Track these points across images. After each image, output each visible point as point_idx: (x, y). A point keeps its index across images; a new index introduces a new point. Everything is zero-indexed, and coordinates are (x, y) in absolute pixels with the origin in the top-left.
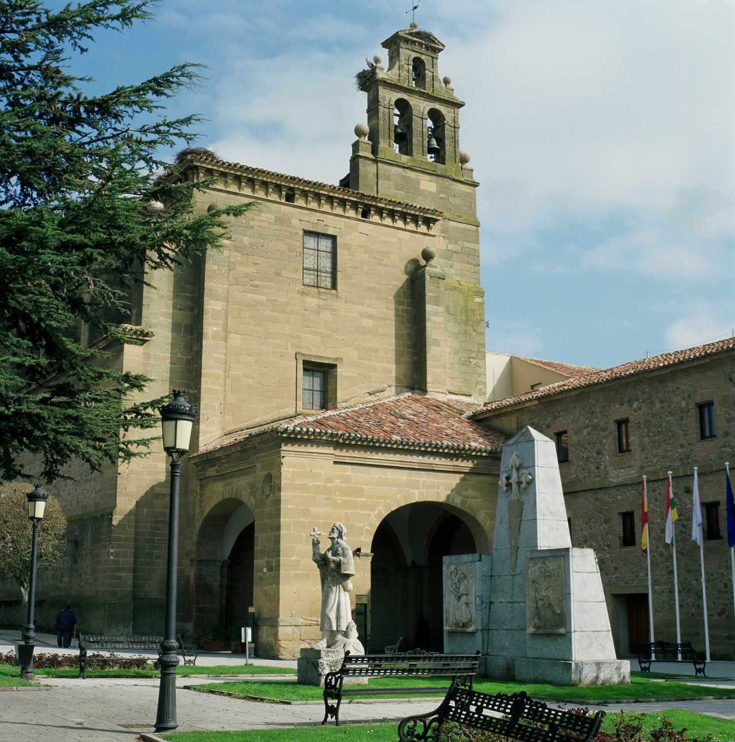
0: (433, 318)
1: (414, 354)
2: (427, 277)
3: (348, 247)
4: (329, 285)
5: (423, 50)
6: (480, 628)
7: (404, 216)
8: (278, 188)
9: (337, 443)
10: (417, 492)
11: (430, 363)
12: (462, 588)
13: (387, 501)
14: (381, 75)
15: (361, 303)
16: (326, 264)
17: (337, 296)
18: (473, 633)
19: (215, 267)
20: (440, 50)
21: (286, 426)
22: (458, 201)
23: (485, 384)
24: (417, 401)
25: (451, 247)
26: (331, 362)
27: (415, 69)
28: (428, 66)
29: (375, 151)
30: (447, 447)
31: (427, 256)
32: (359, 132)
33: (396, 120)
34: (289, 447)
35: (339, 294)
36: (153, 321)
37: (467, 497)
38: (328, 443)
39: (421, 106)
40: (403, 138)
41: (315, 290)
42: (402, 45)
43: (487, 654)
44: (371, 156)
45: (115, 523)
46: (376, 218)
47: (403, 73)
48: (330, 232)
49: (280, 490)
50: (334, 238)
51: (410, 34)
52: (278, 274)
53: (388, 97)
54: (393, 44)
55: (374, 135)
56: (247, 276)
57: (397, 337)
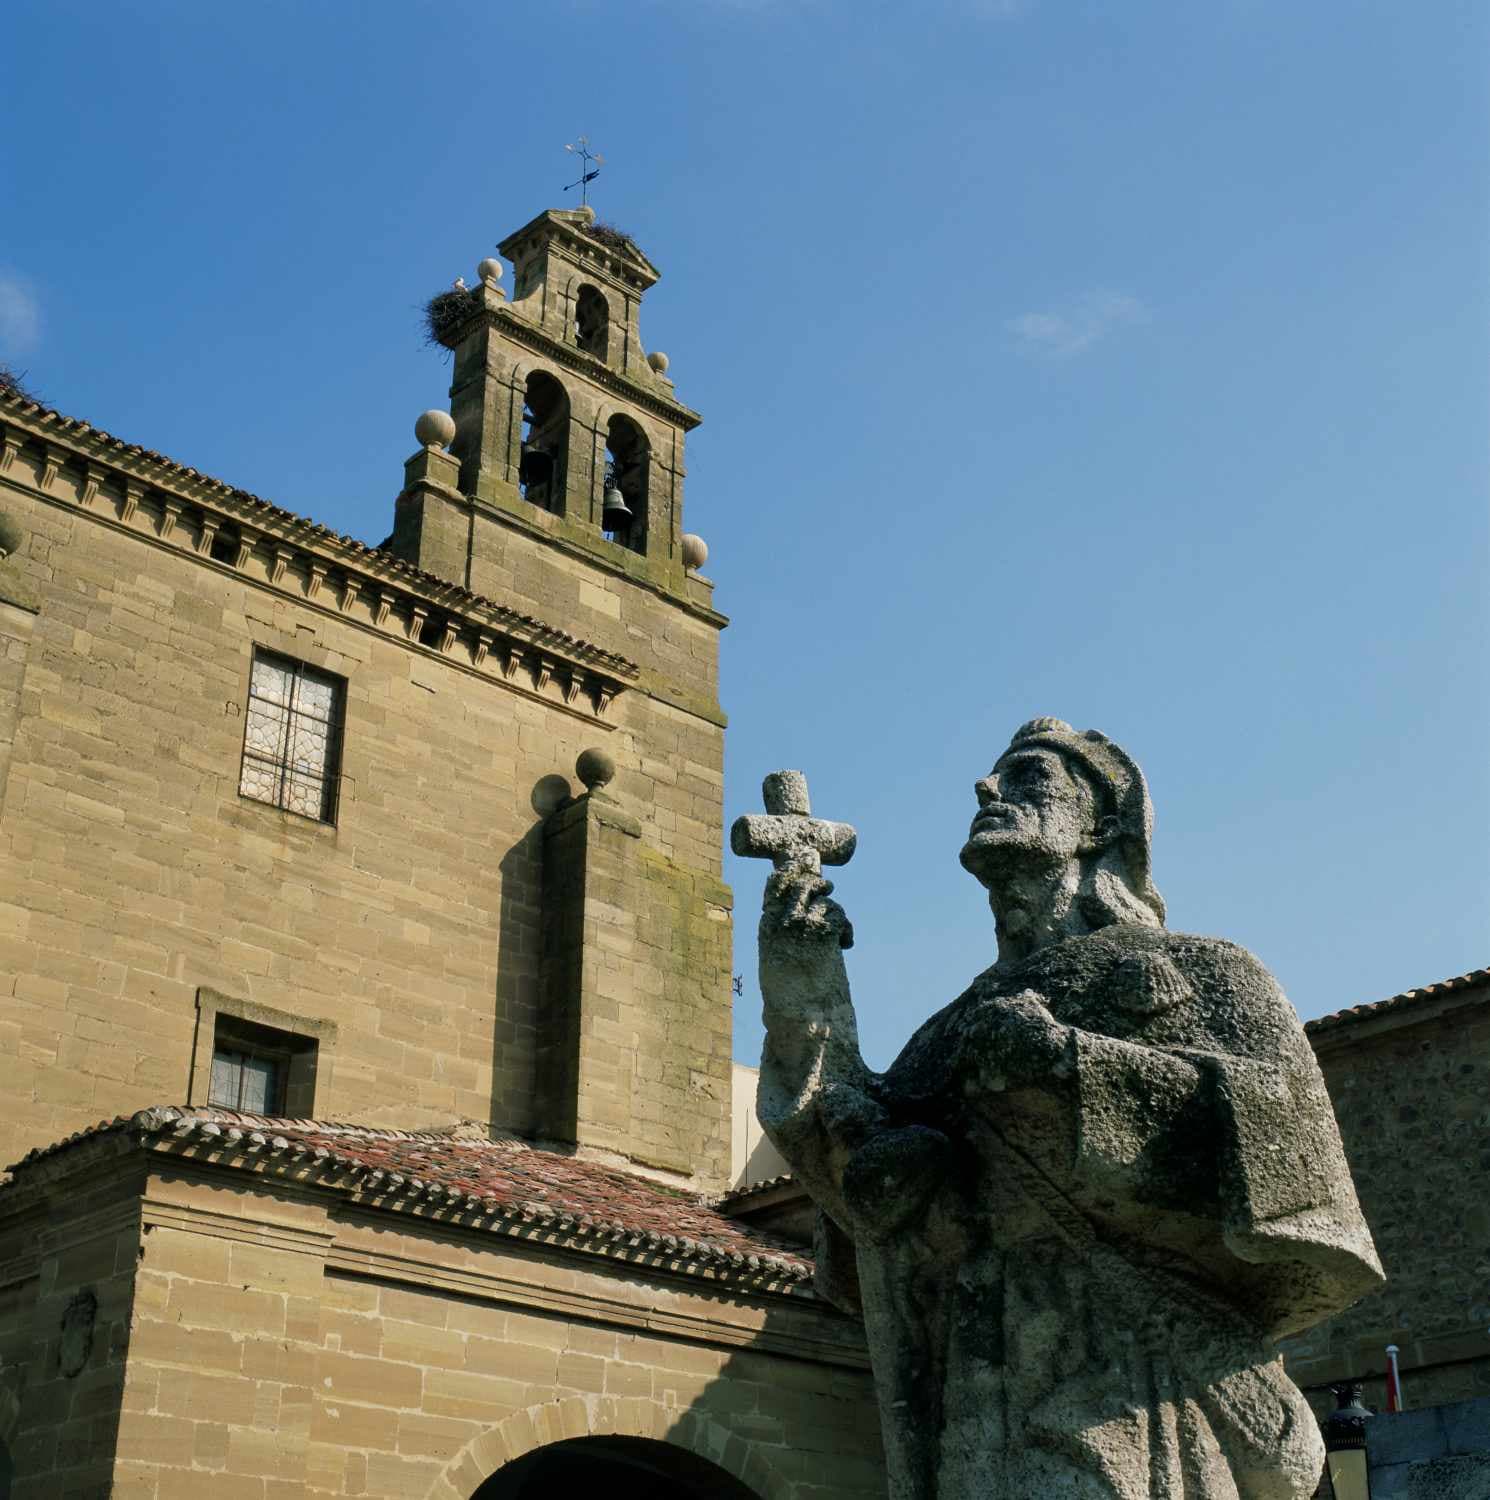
0: (603, 938)
1: (542, 1039)
2: (592, 823)
3: (376, 714)
4: (314, 810)
5: (606, 273)
7: (534, 660)
8: (194, 517)
9: (346, 1195)
10: (591, 1401)
11: (587, 1063)
13: (495, 1425)
14: (494, 301)
15: (405, 877)
16: (311, 749)
17: (334, 844)
20: (648, 282)
21: (169, 1117)
22: (670, 652)
23: (727, 1147)
24: (552, 1160)
25: (650, 765)
26: (301, 1030)
27: (580, 317)
28: (615, 310)
29: (468, 480)
30: (696, 1256)
31: (592, 770)
32: (426, 432)
33: (525, 431)
34: (173, 1194)
35: (342, 840)
37: (746, 1432)
39: (593, 404)
40: (543, 471)
41: (274, 816)
42: (554, 245)
44: (458, 494)
46: (459, 652)
47: (552, 311)
48: (331, 664)
49: (122, 1349)
51: (577, 225)
52: (169, 753)
53: (510, 360)
54: (529, 245)
55: (467, 448)
56: (71, 740)
57: (504, 987)
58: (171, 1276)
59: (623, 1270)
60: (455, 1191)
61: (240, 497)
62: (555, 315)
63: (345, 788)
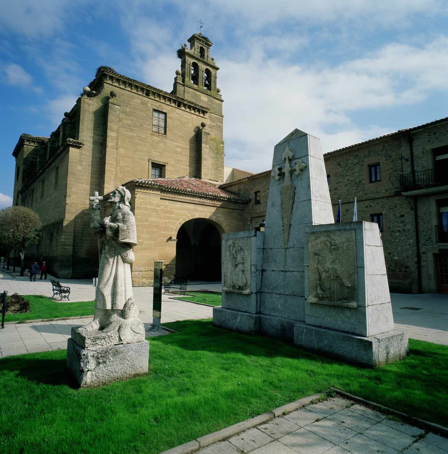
0: (204, 149)
1: (196, 164)
2: (203, 133)
3: (171, 118)
4: (163, 132)
5: (204, 44)
6: (254, 291)
7: (194, 109)
8: (142, 89)
9: (162, 189)
10: (197, 214)
11: (203, 167)
12: (239, 258)
13: (184, 217)
14: (186, 51)
15: (176, 142)
16: (162, 124)
18: (248, 295)
19: (113, 118)
20: (211, 46)
21: (138, 180)
22: (216, 106)
23: (223, 178)
24: (198, 181)
25: (212, 124)
26: (163, 164)
27: (200, 52)
28: (206, 51)
29: (183, 81)
30: (211, 195)
31: (203, 125)
32: (177, 73)
33: (192, 72)
34: (139, 190)
35: (167, 137)
36: (84, 139)
37: (218, 217)
38: (158, 189)
39: (202, 67)
40: (195, 78)
41: (157, 134)
42: (196, 40)
43: (260, 313)
44: (182, 83)
45: (64, 225)
46: (183, 108)
47: (195, 52)
48: (164, 111)
50: (165, 114)
51: (199, 36)
52: (142, 126)
53: (190, 61)
54: (192, 40)
55: (183, 75)
56: (127, 124)
57: (190, 156)
58: (140, 200)
59: (201, 197)
60: (177, 188)
61: (149, 86)
62: (196, 52)
63: (167, 129)
